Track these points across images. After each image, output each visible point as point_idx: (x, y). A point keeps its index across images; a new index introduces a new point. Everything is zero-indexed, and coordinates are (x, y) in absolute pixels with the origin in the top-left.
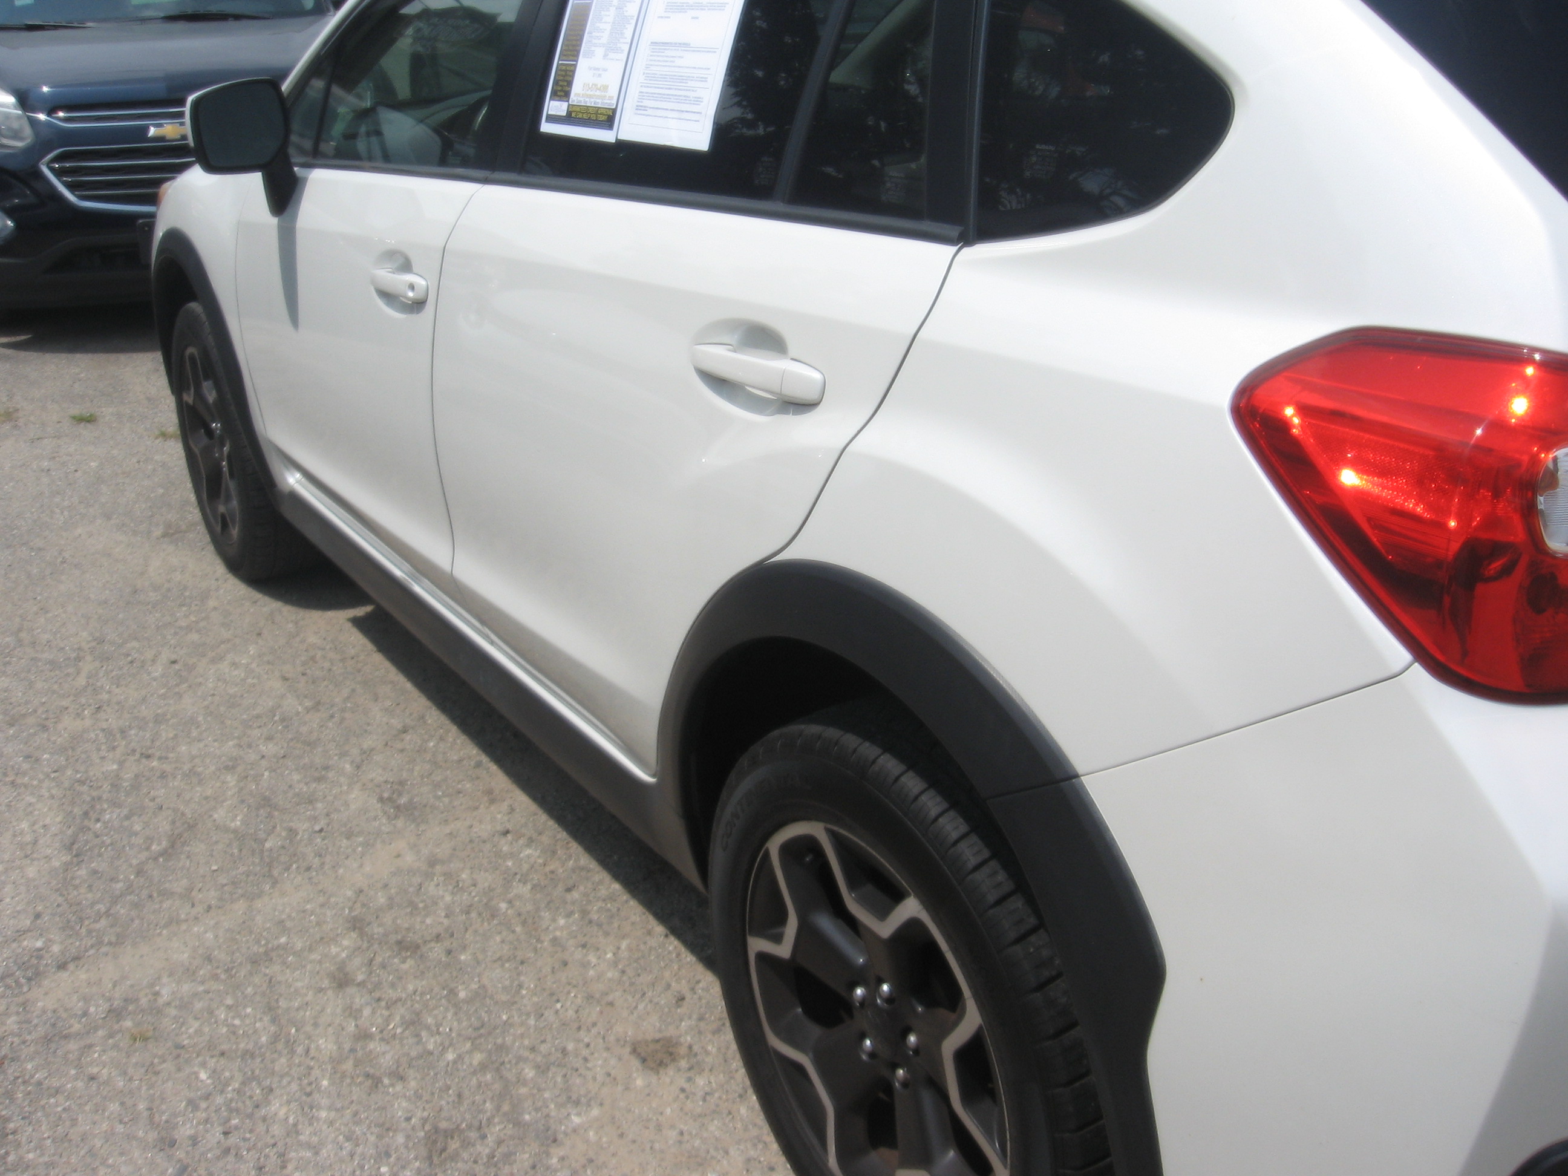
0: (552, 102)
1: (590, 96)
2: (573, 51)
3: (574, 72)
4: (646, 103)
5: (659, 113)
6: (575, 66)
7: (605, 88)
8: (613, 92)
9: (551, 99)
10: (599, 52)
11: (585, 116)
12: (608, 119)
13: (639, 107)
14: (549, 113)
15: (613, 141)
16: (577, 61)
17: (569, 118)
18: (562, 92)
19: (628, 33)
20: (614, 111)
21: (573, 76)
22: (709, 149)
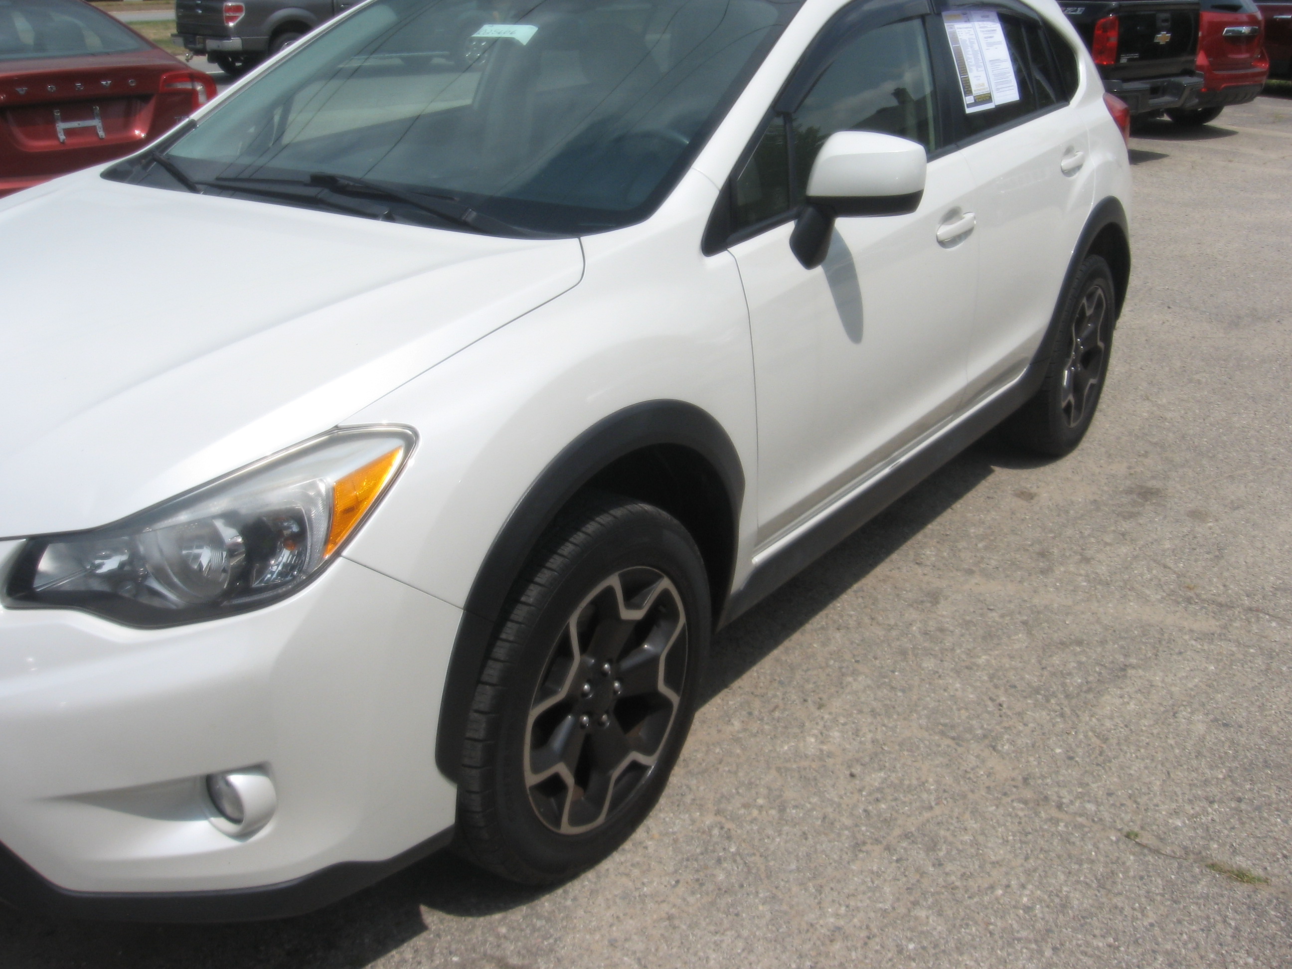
0: (967, 98)
1: (980, 90)
2: (964, 71)
3: (969, 80)
4: (999, 87)
5: (1004, 90)
6: (968, 77)
7: (983, 85)
8: (986, 85)
9: (965, 96)
10: (974, 68)
11: (981, 100)
12: (988, 98)
13: (998, 89)
14: (968, 103)
15: (994, 107)
16: (967, 75)
17: (977, 103)
18: (969, 92)
19: (980, 57)
20: (990, 93)
21: (969, 82)
22: (1020, 98)
